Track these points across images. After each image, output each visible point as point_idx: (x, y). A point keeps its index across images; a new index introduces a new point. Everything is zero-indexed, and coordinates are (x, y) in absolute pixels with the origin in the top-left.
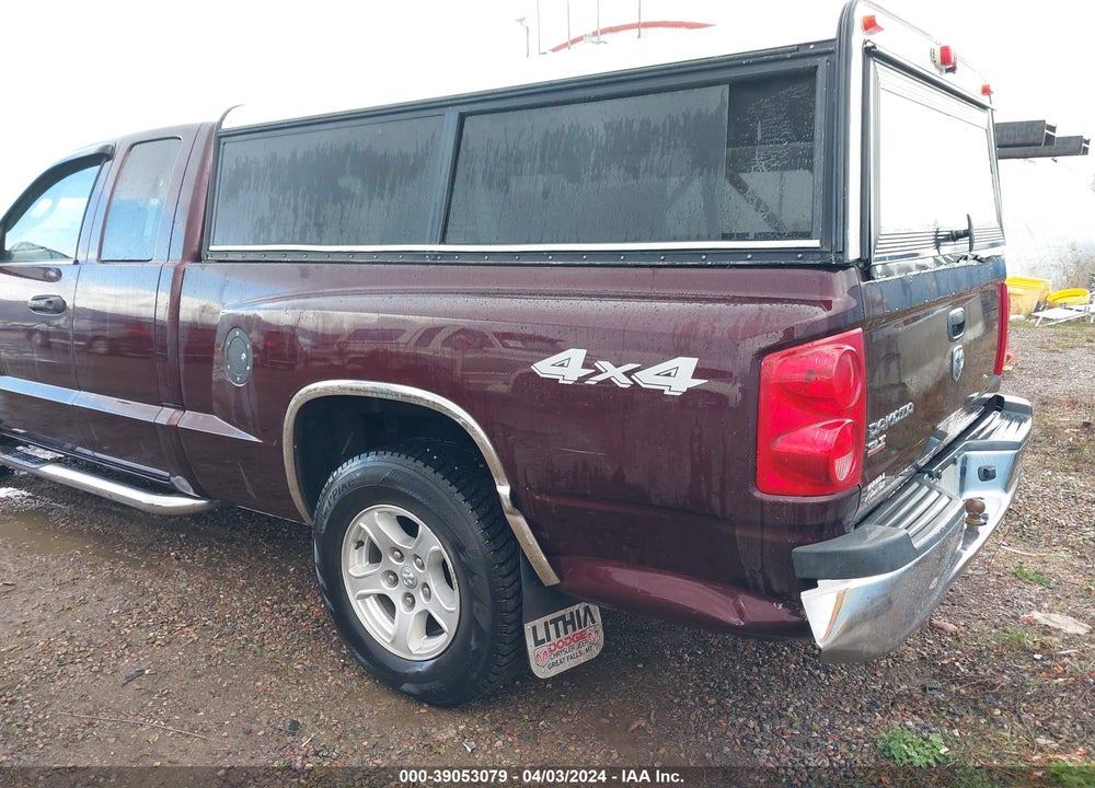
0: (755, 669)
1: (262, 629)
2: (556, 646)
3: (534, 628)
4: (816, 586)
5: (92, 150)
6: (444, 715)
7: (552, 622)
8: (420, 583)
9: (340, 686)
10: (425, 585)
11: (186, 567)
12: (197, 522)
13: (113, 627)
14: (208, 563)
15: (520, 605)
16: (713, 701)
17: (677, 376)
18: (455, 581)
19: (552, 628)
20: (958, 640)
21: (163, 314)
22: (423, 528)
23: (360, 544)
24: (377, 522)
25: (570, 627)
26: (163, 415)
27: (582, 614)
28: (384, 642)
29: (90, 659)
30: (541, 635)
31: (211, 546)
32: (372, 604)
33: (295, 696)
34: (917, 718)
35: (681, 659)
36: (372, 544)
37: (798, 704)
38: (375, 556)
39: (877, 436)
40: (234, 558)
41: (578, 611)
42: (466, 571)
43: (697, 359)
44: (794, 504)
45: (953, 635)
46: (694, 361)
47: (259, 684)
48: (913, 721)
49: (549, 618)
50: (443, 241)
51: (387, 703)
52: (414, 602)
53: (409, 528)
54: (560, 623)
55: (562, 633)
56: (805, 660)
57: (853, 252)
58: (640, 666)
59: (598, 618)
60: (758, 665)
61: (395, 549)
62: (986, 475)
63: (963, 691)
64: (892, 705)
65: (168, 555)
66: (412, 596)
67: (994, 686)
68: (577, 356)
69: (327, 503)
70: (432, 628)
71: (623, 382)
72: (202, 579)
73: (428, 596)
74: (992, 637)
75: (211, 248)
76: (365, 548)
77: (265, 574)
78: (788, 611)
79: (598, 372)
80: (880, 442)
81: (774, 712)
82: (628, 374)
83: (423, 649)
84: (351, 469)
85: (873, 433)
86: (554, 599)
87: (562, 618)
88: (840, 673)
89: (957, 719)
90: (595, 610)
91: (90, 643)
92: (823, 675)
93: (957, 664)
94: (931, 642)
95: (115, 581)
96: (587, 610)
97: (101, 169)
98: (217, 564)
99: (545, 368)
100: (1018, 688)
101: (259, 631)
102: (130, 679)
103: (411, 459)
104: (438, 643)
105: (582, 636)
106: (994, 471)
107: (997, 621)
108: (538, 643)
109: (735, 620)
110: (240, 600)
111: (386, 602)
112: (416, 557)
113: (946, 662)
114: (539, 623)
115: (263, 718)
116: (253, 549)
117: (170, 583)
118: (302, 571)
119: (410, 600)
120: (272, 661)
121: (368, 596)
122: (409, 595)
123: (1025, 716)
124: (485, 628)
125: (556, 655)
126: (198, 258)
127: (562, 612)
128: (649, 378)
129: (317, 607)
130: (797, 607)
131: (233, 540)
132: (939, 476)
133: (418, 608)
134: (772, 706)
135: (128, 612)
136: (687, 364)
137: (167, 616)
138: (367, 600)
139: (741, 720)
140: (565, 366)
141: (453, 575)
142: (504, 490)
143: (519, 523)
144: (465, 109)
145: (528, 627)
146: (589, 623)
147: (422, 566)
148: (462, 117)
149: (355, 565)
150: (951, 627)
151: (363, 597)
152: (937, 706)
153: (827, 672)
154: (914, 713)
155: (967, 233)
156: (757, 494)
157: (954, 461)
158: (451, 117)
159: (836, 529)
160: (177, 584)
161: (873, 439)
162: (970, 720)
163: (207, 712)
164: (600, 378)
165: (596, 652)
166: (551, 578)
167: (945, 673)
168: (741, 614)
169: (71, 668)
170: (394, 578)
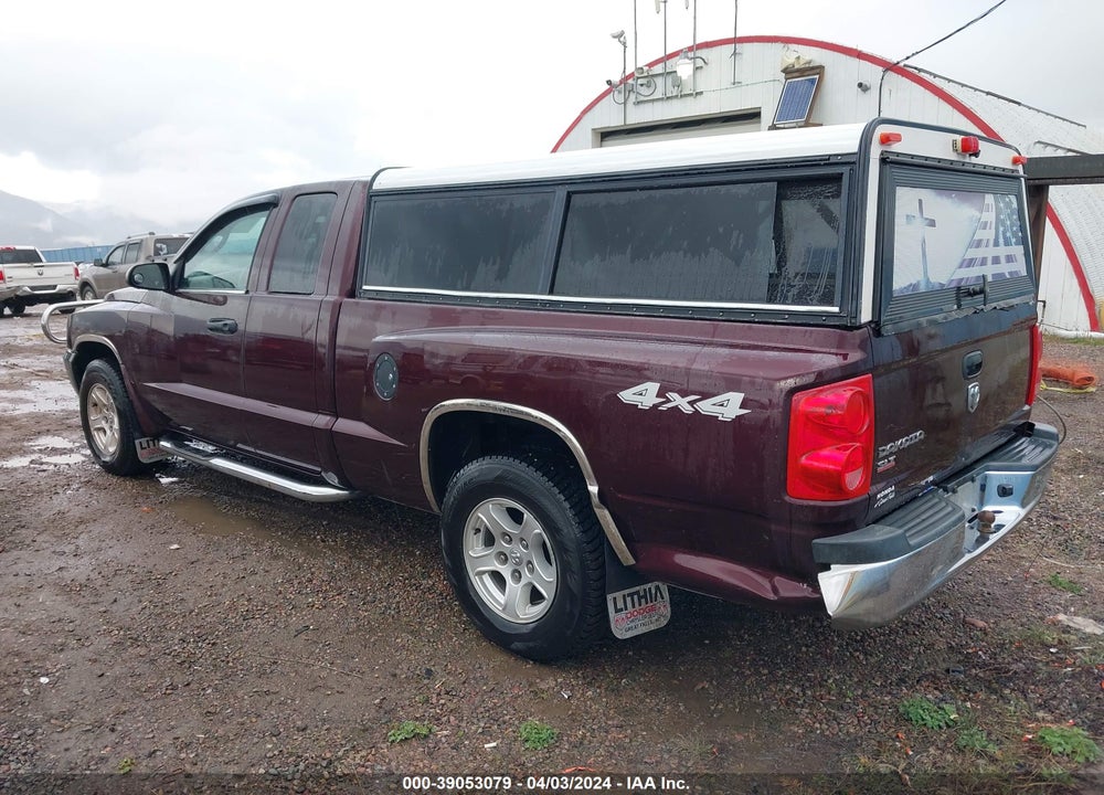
0: (804, 649)
1: (397, 599)
2: (632, 614)
3: (615, 599)
4: (829, 569)
5: (262, 199)
6: (545, 670)
7: (628, 595)
8: (525, 562)
9: (462, 645)
10: (529, 562)
11: (331, 548)
12: (335, 511)
13: (280, 593)
14: (349, 546)
15: (603, 576)
16: (766, 671)
17: (728, 406)
18: (552, 557)
19: (629, 599)
20: (986, 634)
21: (323, 337)
22: (527, 516)
23: (478, 531)
24: (490, 513)
25: (643, 601)
26: (320, 420)
27: (653, 592)
28: (497, 609)
29: (266, 616)
30: (620, 605)
31: (349, 531)
32: (487, 579)
33: (427, 651)
34: (937, 692)
35: (741, 639)
36: (487, 530)
37: (838, 677)
38: (489, 540)
39: (886, 457)
40: (369, 541)
41: (650, 589)
42: (561, 548)
43: (743, 395)
44: (814, 507)
45: (983, 630)
46: (741, 396)
47: (399, 640)
48: (934, 694)
49: (627, 592)
50: (551, 292)
51: (500, 659)
52: (520, 577)
53: (516, 517)
54: (636, 597)
55: (637, 605)
56: (847, 644)
57: (866, 315)
58: (707, 642)
59: (666, 595)
60: (806, 646)
61: (505, 534)
62: (1005, 492)
63: (981, 675)
64: (918, 681)
65: (315, 538)
66: (519, 573)
67: (1009, 671)
68: (653, 387)
69: (451, 497)
70: (535, 597)
71: (688, 409)
72: (345, 558)
73: (532, 570)
74: (1016, 632)
75: (365, 287)
76: (481, 534)
77: (396, 556)
78: (810, 589)
79: (669, 401)
80: (889, 461)
81: (816, 682)
82: (691, 403)
83: (529, 614)
84: (472, 470)
85: (882, 455)
86: (632, 577)
87: (637, 593)
88: (877, 656)
89: (971, 695)
90: (664, 589)
91: (264, 604)
92: (861, 657)
93: (980, 653)
94: (961, 634)
95: (276, 557)
96: (657, 588)
97: (269, 215)
98: (356, 547)
99: (627, 396)
100: (1030, 673)
101: (395, 601)
102: (299, 632)
103: (517, 461)
104: (539, 610)
105: (653, 609)
106: (1011, 489)
107: (1024, 620)
108: (617, 611)
109: (772, 596)
110: (377, 575)
111: (498, 578)
112: (522, 539)
113: (970, 651)
114: (619, 595)
115: (404, 666)
116: (385, 535)
117: (318, 562)
118: (426, 555)
119: (517, 575)
120: (407, 624)
121: (484, 572)
122: (515, 571)
123: (1032, 695)
124: (575, 591)
125: (633, 621)
126: (352, 294)
127: (638, 588)
128: (706, 407)
129: (441, 584)
130: (816, 588)
131: (366, 528)
132: (954, 491)
133: (524, 581)
134: (816, 678)
135: (290, 581)
136: (736, 398)
137: (321, 586)
138: (484, 577)
139: (788, 687)
140: (643, 396)
141: (551, 552)
142: (594, 489)
143: (605, 516)
144: (573, 188)
145: (610, 597)
146: (659, 599)
147: (526, 547)
148: (569, 195)
149: (474, 549)
150: (981, 624)
151: (480, 574)
152: (957, 684)
153: (866, 654)
154: (936, 689)
155: (982, 291)
156: (787, 498)
157: (973, 480)
158: (561, 193)
159: (848, 526)
160: (326, 563)
161: (883, 458)
162: (982, 696)
163: (361, 659)
164: (670, 405)
165: (664, 622)
166: (627, 559)
167: (969, 661)
168: (775, 590)
169: (253, 622)
170: (503, 558)
